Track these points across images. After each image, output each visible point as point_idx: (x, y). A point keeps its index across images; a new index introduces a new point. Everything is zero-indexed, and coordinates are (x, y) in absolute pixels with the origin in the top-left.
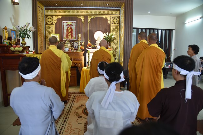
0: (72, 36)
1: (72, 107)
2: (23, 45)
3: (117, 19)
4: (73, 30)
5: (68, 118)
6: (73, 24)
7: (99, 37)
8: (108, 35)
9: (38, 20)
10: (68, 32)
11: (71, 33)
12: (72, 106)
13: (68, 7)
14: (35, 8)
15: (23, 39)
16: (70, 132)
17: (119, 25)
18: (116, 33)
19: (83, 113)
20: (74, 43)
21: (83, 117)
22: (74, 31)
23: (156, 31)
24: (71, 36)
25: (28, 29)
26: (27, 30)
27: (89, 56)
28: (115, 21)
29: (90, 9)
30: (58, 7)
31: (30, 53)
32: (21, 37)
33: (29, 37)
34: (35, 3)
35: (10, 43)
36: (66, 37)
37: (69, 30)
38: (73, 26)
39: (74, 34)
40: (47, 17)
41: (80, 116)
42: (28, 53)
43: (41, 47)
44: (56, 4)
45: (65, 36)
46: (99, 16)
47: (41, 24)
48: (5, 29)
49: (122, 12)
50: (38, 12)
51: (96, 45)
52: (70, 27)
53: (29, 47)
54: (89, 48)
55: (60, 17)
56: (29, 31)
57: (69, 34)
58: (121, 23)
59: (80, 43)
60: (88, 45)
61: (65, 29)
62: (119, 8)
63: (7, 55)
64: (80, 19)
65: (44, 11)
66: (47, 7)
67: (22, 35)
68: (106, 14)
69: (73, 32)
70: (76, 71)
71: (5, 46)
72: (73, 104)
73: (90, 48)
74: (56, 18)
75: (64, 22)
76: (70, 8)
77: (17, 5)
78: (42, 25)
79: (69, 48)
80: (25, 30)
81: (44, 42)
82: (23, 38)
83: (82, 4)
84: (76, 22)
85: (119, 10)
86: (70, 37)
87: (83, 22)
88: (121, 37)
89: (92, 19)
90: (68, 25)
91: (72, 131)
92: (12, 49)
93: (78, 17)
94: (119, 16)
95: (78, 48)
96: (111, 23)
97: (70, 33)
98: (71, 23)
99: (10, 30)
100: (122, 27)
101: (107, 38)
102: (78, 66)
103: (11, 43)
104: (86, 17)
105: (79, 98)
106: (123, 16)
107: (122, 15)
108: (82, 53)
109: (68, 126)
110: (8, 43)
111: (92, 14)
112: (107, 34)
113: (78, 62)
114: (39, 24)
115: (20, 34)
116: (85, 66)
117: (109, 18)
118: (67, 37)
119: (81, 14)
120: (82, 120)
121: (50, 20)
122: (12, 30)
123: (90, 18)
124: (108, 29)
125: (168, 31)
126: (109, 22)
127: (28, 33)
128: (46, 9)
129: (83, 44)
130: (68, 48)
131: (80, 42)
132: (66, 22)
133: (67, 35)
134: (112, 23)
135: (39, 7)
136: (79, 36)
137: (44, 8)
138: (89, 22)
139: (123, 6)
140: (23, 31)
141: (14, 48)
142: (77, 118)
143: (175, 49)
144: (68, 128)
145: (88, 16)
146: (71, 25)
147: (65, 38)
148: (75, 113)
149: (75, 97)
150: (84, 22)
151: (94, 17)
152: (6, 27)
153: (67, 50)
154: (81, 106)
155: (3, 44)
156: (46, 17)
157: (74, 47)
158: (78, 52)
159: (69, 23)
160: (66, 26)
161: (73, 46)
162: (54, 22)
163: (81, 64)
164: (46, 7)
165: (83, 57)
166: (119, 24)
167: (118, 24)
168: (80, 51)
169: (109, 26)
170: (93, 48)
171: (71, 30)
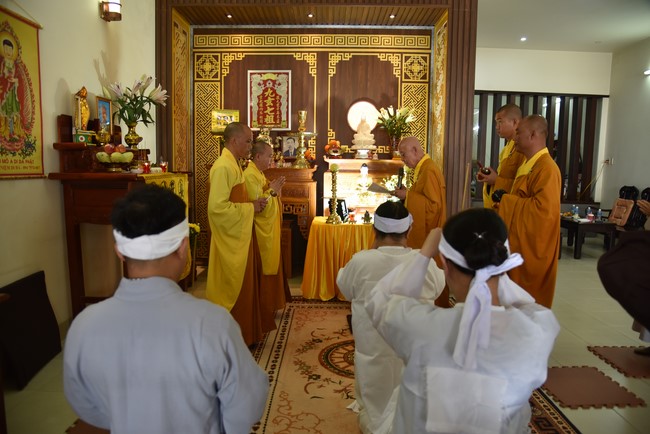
0: (277, 118)
1: (283, 345)
2: (130, 145)
3: (422, 61)
4: (280, 97)
5: (275, 379)
6: (281, 78)
7: (363, 122)
8: (392, 114)
9: (174, 66)
10: (265, 104)
11: (275, 106)
12: (284, 341)
13: (267, 26)
14: (164, 29)
15: (130, 127)
16: (289, 426)
17: (429, 83)
18: (416, 106)
19: (322, 364)
20: (285, 138)
21: (323, 377)
22: (284, 101)
23: (545, 99)
24: (275, 116)
25: (147, 94)
26: (142, 96)
27: (334, 182)
28: (416, 68)
29: (335, 31)
30: (234, 27)
31: (153, 169)
32: (125, 119)
33: (148, 119)
34: (164, 15)
35: (93, 137)
36: (258, 119)
37: (267, 98)
38: (279, 84)
39: (284, 110)
40: (199, 57)
41: (314, 373)
42: (147, 170)
43: (180, 150)
44: (230, 16)
45: (255, 118)
46: (362, 52)
47: (180, 79)
48: (82, 94)
49: (440, 41)
50: (174, 42)
51: (353, 147)
52: (272, 89)
53: (148, 151)
54: (332, 157)
55: (241, 57)
56: (149, 100)
57: (269, 109)
58: (434, 76)
59: (303, 141)
60: (327, 147)
61: (255, 95)
62: (428, 28)
63: (87, 175)
64: (304, 65)
65: (190, 39)
66: (200, 27)
67: (126, 114)
68: (388, 47)
69: (280, 104)
71: (81, 148)
72: (285, 336)
73: (336, 154)
74: (228, 59)
75: (251, 74)
76: (273, 27)
77: (114, 19)
78: (184, 82)
80: (136, 98)
81: (190, 137)
82: (131, 123)
83: (311, 16)
84: (290, 72)
85: (428, 33)
86: (269, 119)
87: (313, 72)
88: (434, 122)
89: (341, 64)
90: (265, 82)
91: (293, 420)
92: (102, 156)
93: (297, 57)
94: (430, 54)
95: (295, 154)
96: (401, 75)
97: (271, 107)
98: (274, 77)
99: (94, 100)
100: (439, 88)
101: (391, 122)
102: (298, 213)
103: (97, 138)
104: (323, 58)
105: (303, 317)
106: (444, 51)
107: (439, 49)
108: (309, 173)
109: (281, 406)
110: (90, 139)
111: (342, 48)
112: (391, 110)
113: (298, 200)
114: (175, 80)
115: (122, 112)
116: (320, 212)
117: (395, 60)
118: (261, 121)
119: (307, 47)
120: (321, 386)
121: (207, 67)
122: (100, 99)
123: (334, 60)
124: (391, 93)
125: (585, 101)
126: (397, 73)
127: (146, 107)
128: (196, 32)
129: (312, 142)
131: (303, 137)
132: (260, 74)
133: (262, 115)
134: (407, 77)
135: (176, 25)
136: (300, 118)
137: (190, 29)
138: (332, 72)
139: (445, 18)
140: (131, 102)
141: (110, 154)
142: (306, 381)
143: (607, 161)
144: (281, 409)
145: (328, 53)
146: (274, 82)
147: (254, 124)
148: (296, 363)
149: (291, 312)
150: (317, 74)
151: (348, 57)
152: (84, 88)
154: (314, 340)
155: (74, 140)
156: (196, 56)
157: (284, 151)
158: (297, 167)
159: (269, 75)
160: (259, 84)
161: (280, 149)
162: (221, 74)
163: (306, 206)
164: (196, 27)
165: (313, 186)
166: (427, 78)
167: (424, 77)
168: (304, 165)
169: (395, 84)
170: (345, 156)
171: (275, 97)
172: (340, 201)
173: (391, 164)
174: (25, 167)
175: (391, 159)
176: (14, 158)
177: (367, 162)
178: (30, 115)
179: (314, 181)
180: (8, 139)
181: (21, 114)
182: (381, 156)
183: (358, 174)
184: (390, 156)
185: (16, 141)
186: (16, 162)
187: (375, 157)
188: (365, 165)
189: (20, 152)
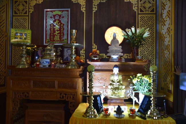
3: (151, 1)
4: (64, 25)
6: (64, 14)
8: (134, 31)
10: (54, 29)
11: (60, 30)
17: (156, 14)
20: (66, 49)
22: (65, 27)
24: (60, 36)
28: (147, 5)
36: (50, 38)
38: (63, 17)
39: (65, 32)
40: (16, 2)
45: (48, 38)
51: (108, 55)
52: (58, 20)
54: (94, 61)
55: (41, 1)
57: (57, 32)
59: (74, 50)
60: (91, 54)
61: (48, 24)
64: (78, 5)
69: (64, 29)
70: (64, 111)
73: (95, 59)
74: (33, 3)
75: (46, 11)
79: (52, 61)
84: (69, 10)
86: (57, 38)
87: (83, 10)
89: (100, 5)
90: (54, 16)
96: (138, 10)
97: (57, 31)
98: (60, 13)
108: (78, 71)
112: (133, 29)
116: (84, 101)
117: (134, 1)
118: (52, 39)
121: (21, 7)
123: (96, 2)
126: (135, 9)
129: (82, 52)
130: (48, 60)
131: (74, 47)
132: (52, 11)
133: (52, 35)
134: (141, 11)
138: (95, 10)
146: (60, 16)
147: (47, 41)
150: (86, 11)
153: (47, 65)
157: (64, 57)
158: (70, 67)
159: (57, 12)
160: (51, 17)
161: (62, 56)
162: (29, 12)
163: (75, 95)
165: (80, 81)
166: (155, 11)
167: (153, 11)
168: (74, 66)
169: (134, 15)
170: (102, 60)
171: (60, 25)
172: (96, 97)
173: (135, 65)
175: (134, 62)
177: (117, 63)
179: (81, 77)
182: (127, 60)
183: (111, 73)
184: (133, 60)
187: (123, 61)
188: (116, 66)
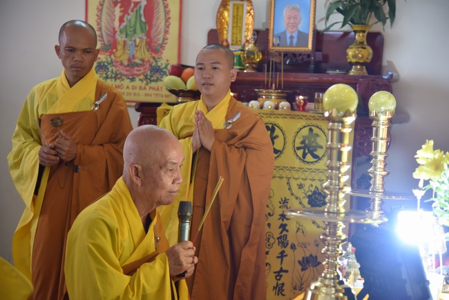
174: (146, 95)
176: (133, 83)
178: (161, 36)
180: (126, 63)
181: (148, 35)
185: (137, 65)
186: (134, 88)
189: (142, 77)
